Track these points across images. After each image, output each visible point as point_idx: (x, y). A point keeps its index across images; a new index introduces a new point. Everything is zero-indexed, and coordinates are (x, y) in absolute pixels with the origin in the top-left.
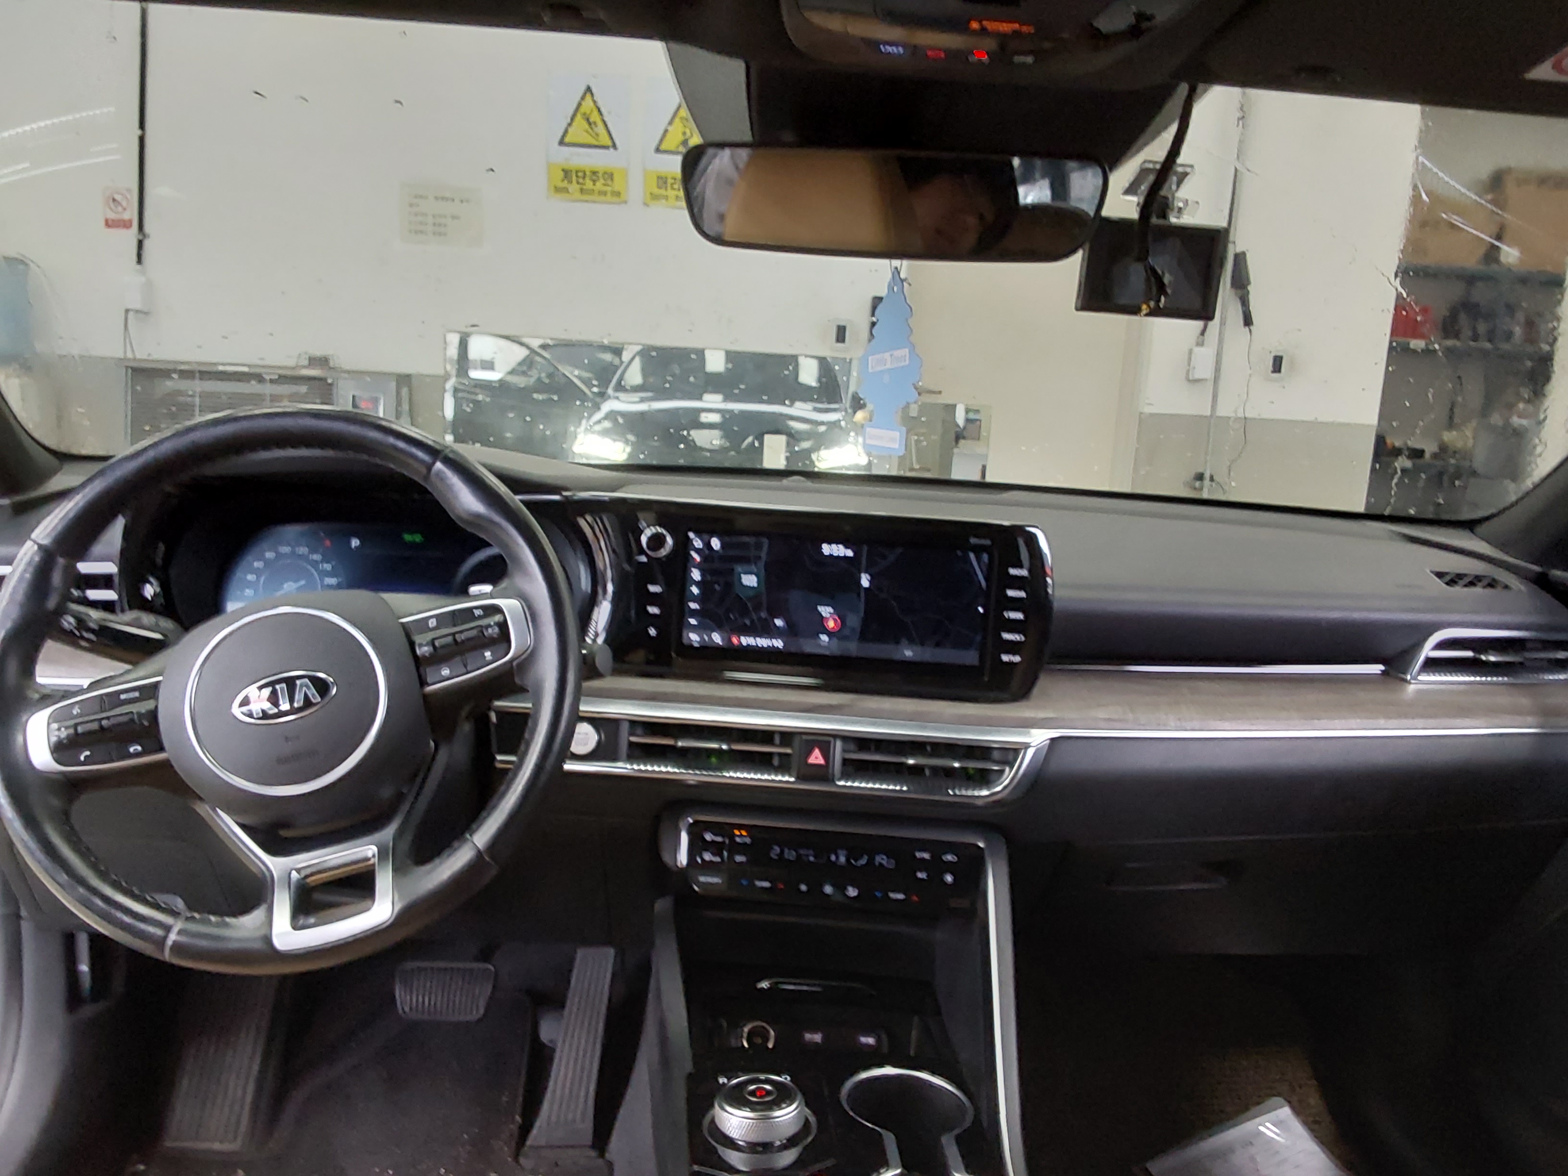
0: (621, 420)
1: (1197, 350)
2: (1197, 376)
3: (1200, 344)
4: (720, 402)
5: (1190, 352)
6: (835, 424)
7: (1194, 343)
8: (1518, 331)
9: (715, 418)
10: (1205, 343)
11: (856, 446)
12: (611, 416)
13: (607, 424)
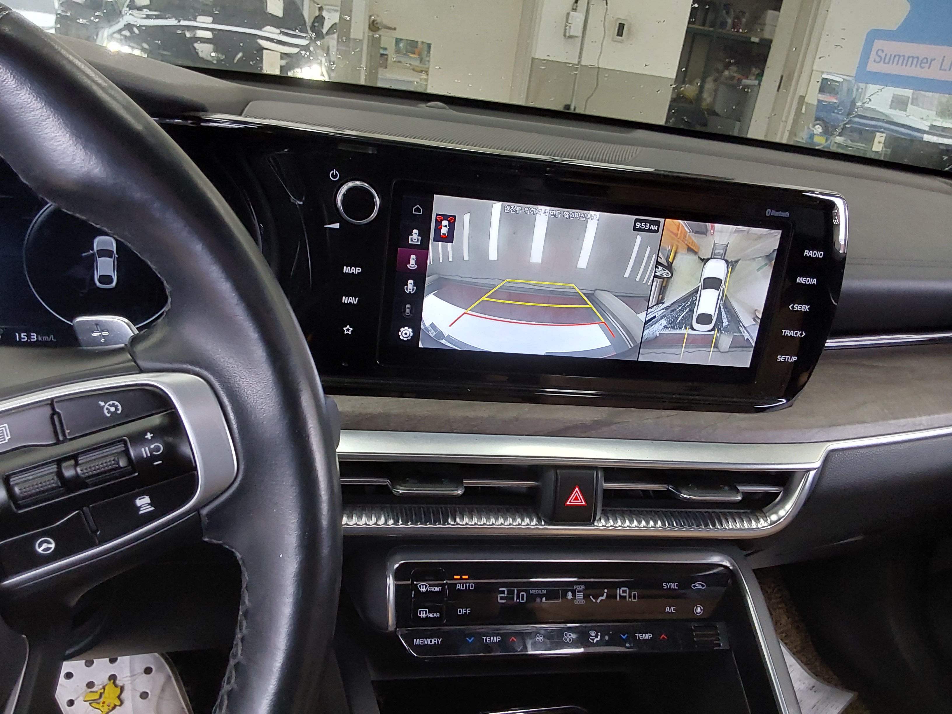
0: (136, 31)
1: (572, 13)
2: (571, 34)
3: (574, 10)
4: (210, 23)
5: (568, 14)
6: (306, 48)
7: (571, 8)
8: (730, 21)
9: (208, 35)
10: (578, 8)
11: (321, 66)
12: (129, 27)
13: (126, 33)
